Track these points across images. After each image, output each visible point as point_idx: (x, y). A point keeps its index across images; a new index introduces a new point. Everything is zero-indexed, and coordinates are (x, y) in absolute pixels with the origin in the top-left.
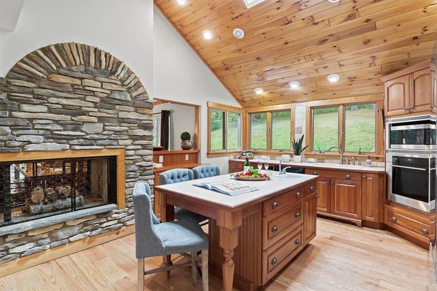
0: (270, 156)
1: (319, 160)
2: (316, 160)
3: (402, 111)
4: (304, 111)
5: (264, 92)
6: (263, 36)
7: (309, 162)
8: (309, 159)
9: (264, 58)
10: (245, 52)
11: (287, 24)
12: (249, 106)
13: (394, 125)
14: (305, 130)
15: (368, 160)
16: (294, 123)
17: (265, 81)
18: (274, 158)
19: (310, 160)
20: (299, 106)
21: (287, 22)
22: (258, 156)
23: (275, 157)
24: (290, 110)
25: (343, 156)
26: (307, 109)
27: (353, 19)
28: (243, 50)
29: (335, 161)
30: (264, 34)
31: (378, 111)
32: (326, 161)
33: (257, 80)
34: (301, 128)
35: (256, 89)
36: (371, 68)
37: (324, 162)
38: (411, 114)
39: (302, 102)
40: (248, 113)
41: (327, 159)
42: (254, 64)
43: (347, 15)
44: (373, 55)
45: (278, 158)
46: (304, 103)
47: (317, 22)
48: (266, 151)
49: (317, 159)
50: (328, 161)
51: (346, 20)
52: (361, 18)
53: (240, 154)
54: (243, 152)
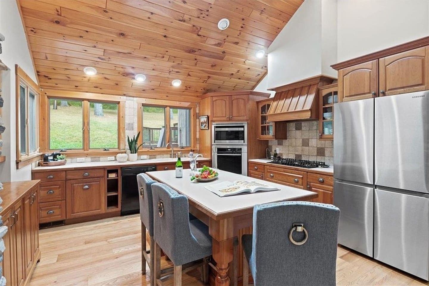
0: (91, 158)
1: (151, 157)
2: (148, 157)
3: (225, 119)
4: (136, 106)
5: (97, 74)
6: (149, 15)
7: (141, 159)
8: (141, 156)
9: (129, 37)
10: (111, 18)
11: (180, 20)
12: (54, 87)
13: (217, 127)
14: (137, 126)
15: (191, 153)
16: (124, 118)
17: (110, 62)
18: (97, 159)
19: (143, 157)
20: (130, 100)
21: (181, 19)
22: (70, 159)
23: (100, 157)
24: (119, 103)
25: (173, 150)
26: (138, 105)
27: (219, 47)
28: (110, 14)
29: (165, 156)
30: (152, 13)
31: (194, 116)
32: (157, 156)
33: (99, 58)
34: (132, 124)
35: (87, 68)
36: (203, 84)
37: (156, 158)
38: (230, 121)
39: (133, 97)
40: (47, 96)
41: (158, 155)
42: (110, 38)
43: (218, 42)
44: (210, 75)
45: (102, 158)
46: (135, 99)
47: (200, 34)
48: (82, 151)
49: (150, 156)
50: (159, 156)
51: (215, 45)
52: (222, 49)
53: (39, 158)
54: (46, 155)
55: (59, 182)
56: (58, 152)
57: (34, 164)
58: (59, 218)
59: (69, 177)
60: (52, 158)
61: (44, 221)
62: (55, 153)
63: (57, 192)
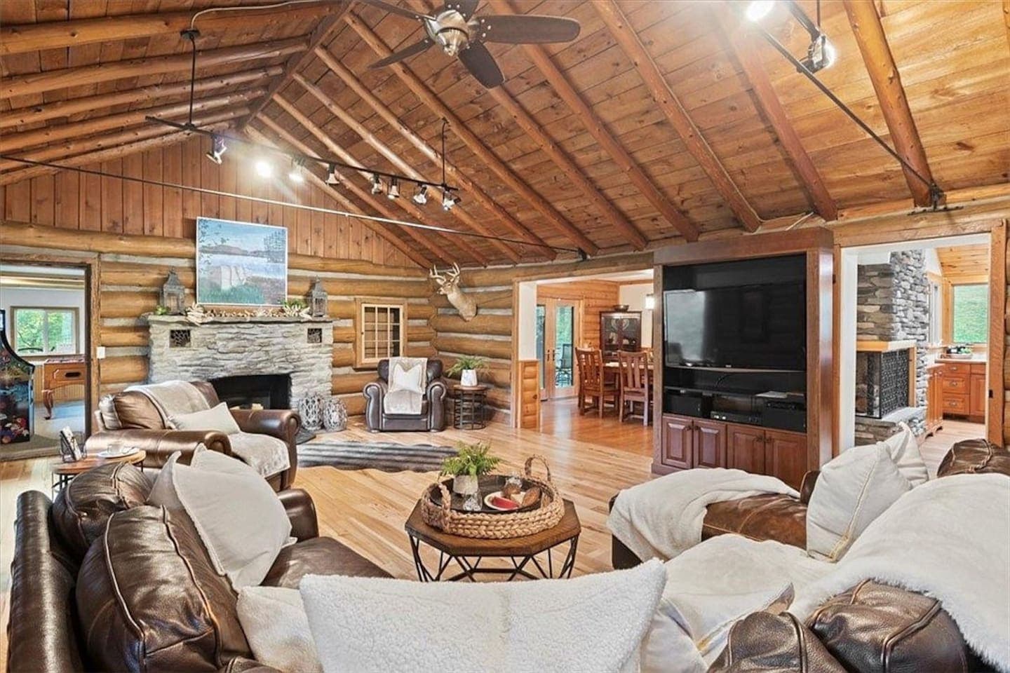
22: (976, 354)
53: (941, 350)
54: (950, 347)
55: (964, 376)
56: (962, 345)
57: (937, 355)
58: (962, 412)
59: (974, 371)
60: (956, 351)
61: (950, 411)
62: (959, 346)
63: (961, 385)
